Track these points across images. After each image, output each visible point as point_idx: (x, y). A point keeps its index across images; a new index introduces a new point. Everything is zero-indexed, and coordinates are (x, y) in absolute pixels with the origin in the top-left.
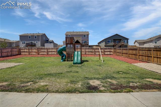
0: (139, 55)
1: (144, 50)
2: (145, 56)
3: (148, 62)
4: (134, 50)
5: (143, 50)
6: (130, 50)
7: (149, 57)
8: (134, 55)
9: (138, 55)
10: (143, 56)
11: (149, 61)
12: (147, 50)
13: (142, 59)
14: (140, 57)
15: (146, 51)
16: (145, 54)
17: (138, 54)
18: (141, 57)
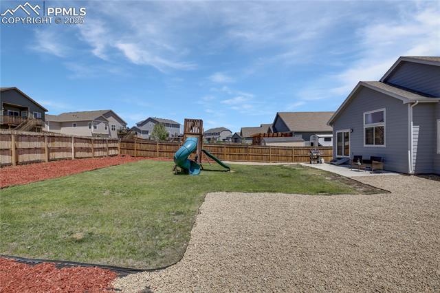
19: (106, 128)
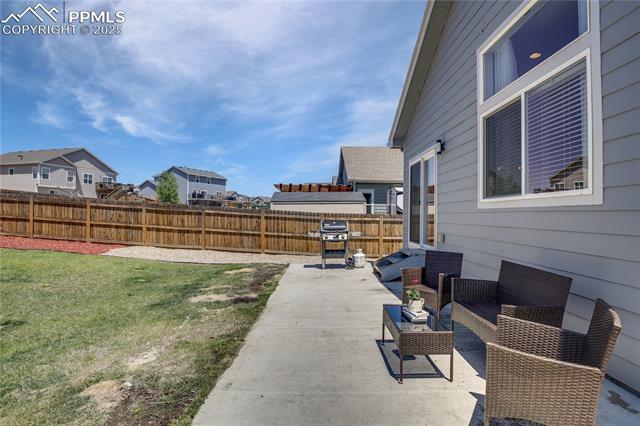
0: (92, 225)
1: (114, 209)
2: (117, 227)
3: (128, 245)
4: (68, 206)
5: (110, 208)
6: (40, 204)
7: (132, 228)
8: (69, 223)
9: (88, 225)
10: (110, 226)
11: (132, 239)
12: (125, 210)
13: (106, 237)
14: (96, 229)
15: (122, 213)
16: (118, 221)
17: (88, 222)
18: (102, 230)
19: (70, 179)
